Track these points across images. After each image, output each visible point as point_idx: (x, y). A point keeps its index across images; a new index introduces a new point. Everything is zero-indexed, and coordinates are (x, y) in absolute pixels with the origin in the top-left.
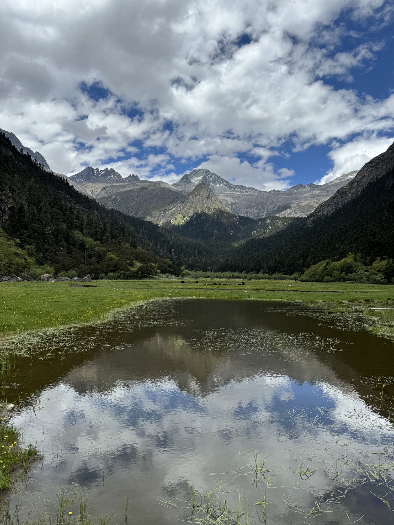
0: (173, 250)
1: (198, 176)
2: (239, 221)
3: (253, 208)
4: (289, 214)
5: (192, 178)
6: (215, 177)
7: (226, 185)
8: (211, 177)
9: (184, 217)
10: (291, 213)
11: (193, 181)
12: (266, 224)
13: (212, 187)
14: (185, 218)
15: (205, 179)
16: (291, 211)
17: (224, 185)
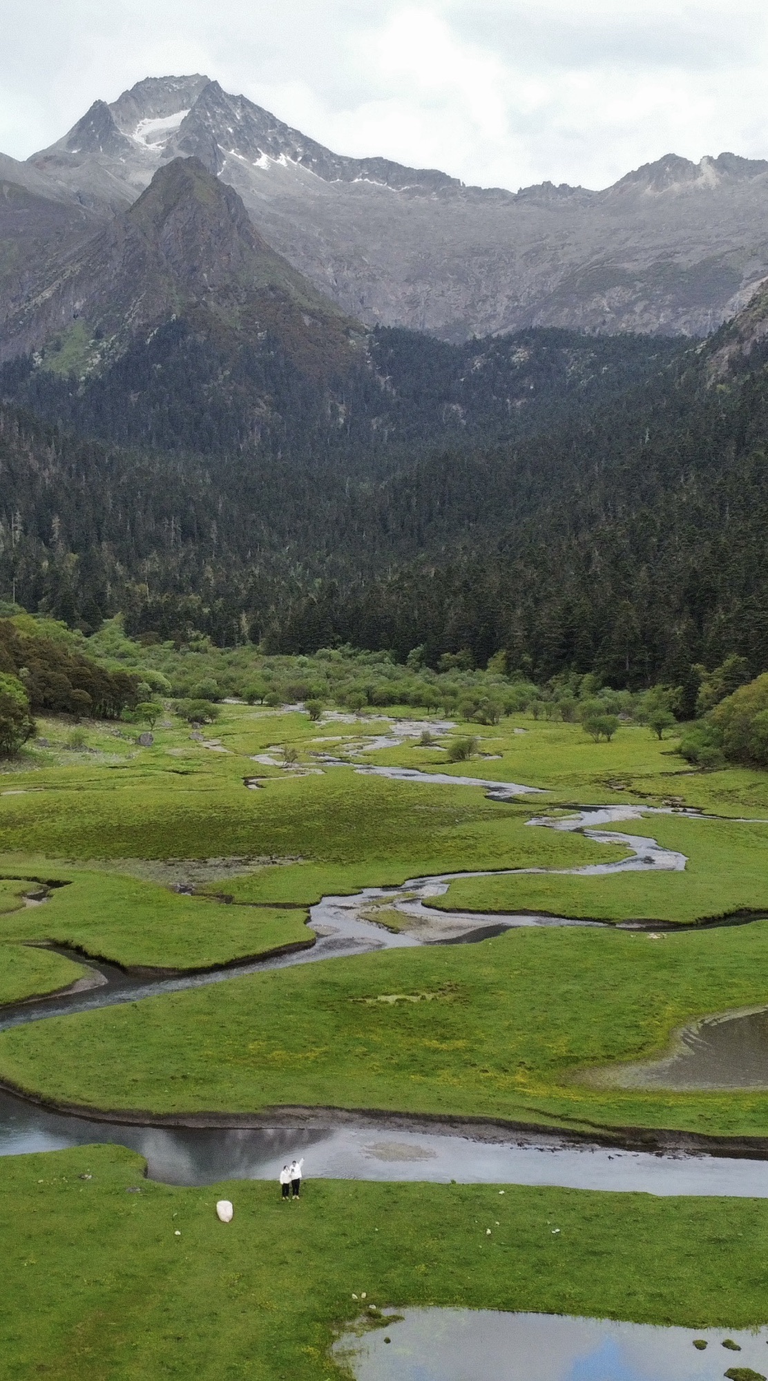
0: (56, 522)
1: (161, 114)
2: (377, 355)
3: (444, 279)
4: (619, 312)
5: (131, 120)
6: (245, 118)
7: (306, 160)
8: (229, 117)
9: (98, 336)
10: (628, 307)
11: (137, 137)
12: (511, 367)
13: (235, 166)
14: (104, 344)
15: (201, 130)
16: (628, 296)
17: (294, 157)
